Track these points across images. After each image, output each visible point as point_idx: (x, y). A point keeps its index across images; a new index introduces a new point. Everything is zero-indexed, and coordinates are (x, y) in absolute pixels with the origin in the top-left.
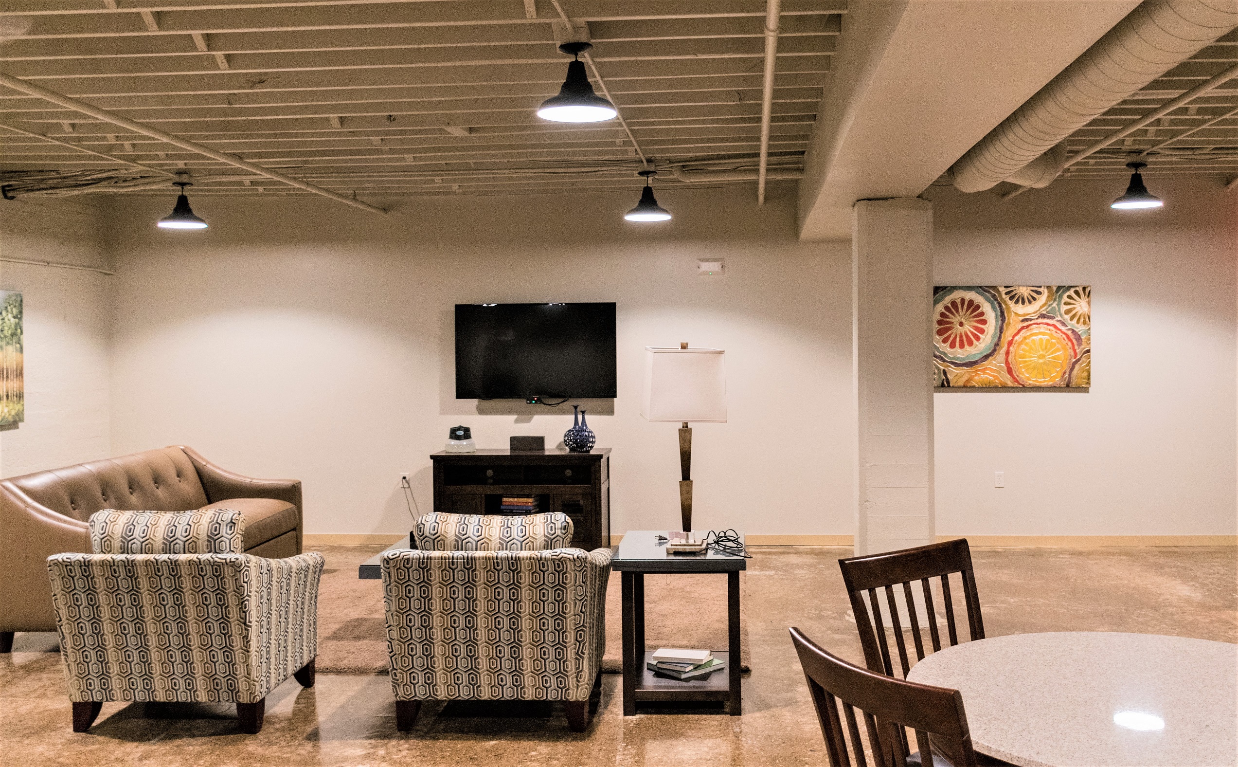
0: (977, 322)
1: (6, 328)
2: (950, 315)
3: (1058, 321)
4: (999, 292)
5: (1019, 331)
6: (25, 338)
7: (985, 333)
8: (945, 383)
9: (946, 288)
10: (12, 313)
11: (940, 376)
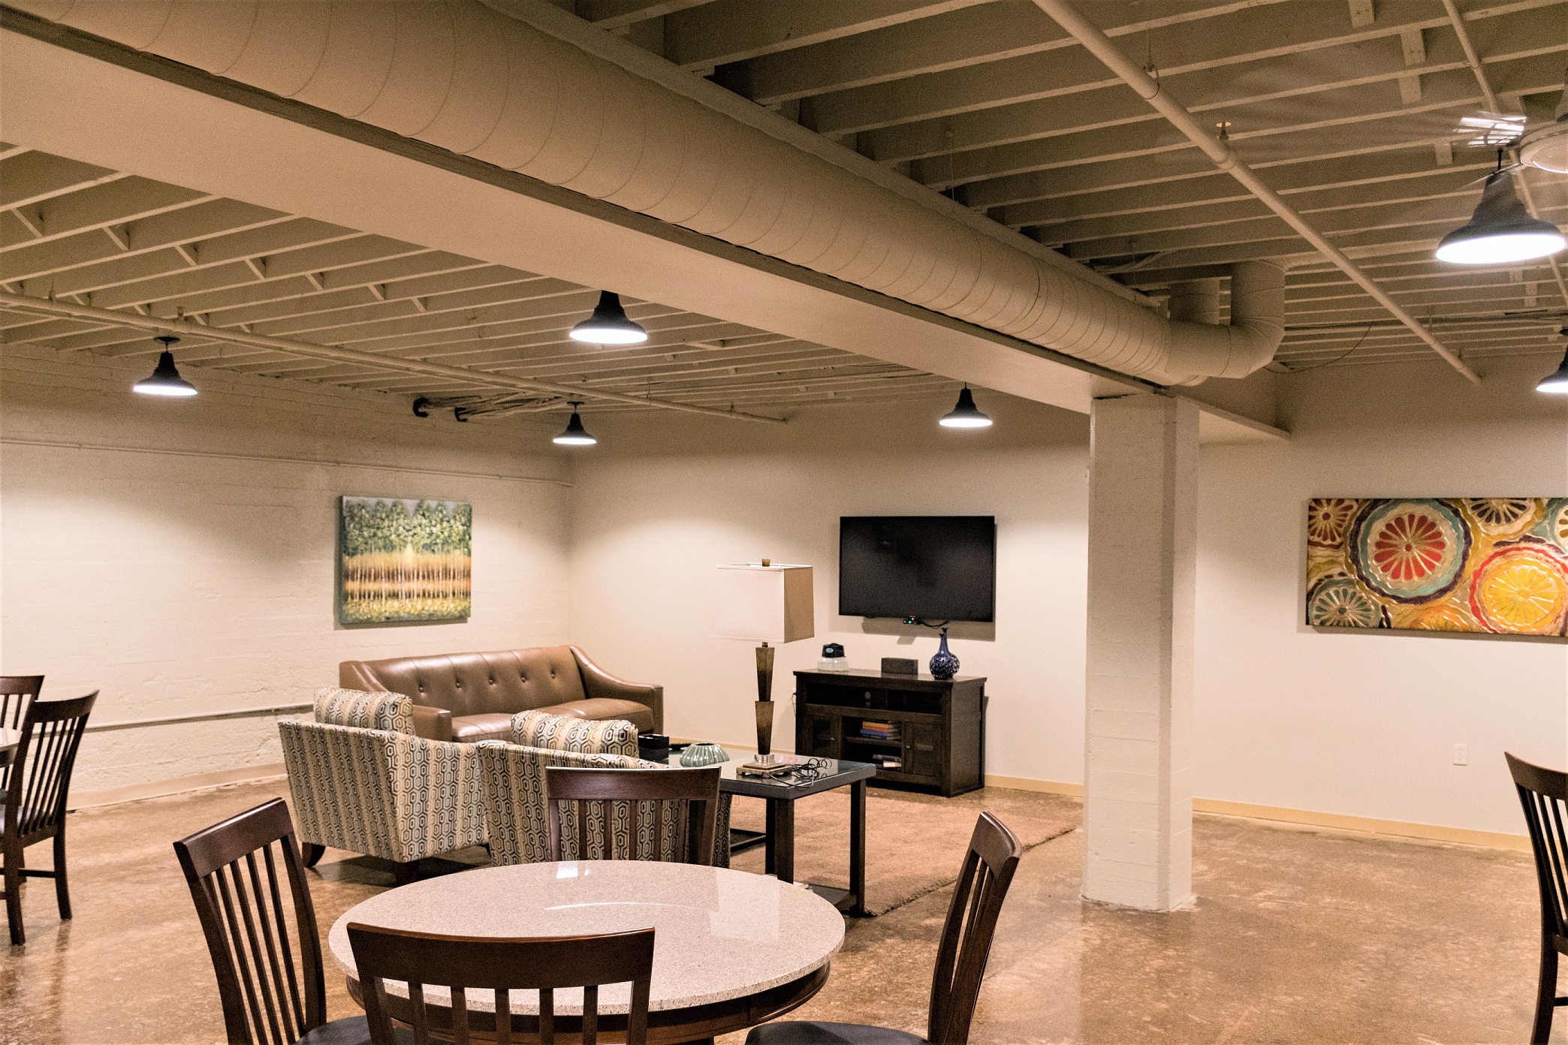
0: (1431, 545)
1: (454, 535)
2: (1394, 535)
3: (1550, 546)
4: (1463, 506)
5: (1492, 557)
6: (473, 544)
7: (1442, 560)
8: (1385, 623)
9: (1388, 500)
10: (461, 521)
11: (1377, 615)
